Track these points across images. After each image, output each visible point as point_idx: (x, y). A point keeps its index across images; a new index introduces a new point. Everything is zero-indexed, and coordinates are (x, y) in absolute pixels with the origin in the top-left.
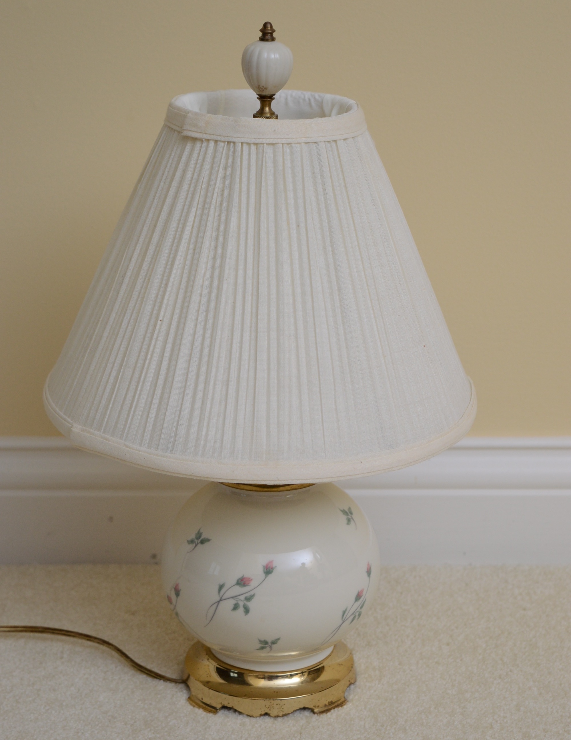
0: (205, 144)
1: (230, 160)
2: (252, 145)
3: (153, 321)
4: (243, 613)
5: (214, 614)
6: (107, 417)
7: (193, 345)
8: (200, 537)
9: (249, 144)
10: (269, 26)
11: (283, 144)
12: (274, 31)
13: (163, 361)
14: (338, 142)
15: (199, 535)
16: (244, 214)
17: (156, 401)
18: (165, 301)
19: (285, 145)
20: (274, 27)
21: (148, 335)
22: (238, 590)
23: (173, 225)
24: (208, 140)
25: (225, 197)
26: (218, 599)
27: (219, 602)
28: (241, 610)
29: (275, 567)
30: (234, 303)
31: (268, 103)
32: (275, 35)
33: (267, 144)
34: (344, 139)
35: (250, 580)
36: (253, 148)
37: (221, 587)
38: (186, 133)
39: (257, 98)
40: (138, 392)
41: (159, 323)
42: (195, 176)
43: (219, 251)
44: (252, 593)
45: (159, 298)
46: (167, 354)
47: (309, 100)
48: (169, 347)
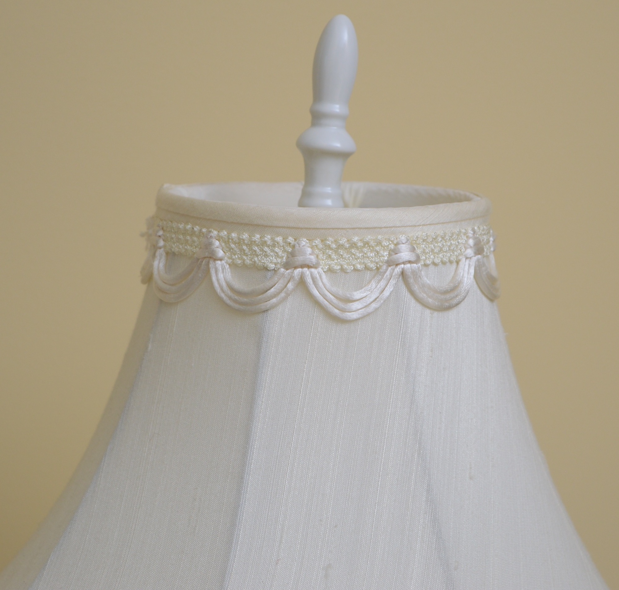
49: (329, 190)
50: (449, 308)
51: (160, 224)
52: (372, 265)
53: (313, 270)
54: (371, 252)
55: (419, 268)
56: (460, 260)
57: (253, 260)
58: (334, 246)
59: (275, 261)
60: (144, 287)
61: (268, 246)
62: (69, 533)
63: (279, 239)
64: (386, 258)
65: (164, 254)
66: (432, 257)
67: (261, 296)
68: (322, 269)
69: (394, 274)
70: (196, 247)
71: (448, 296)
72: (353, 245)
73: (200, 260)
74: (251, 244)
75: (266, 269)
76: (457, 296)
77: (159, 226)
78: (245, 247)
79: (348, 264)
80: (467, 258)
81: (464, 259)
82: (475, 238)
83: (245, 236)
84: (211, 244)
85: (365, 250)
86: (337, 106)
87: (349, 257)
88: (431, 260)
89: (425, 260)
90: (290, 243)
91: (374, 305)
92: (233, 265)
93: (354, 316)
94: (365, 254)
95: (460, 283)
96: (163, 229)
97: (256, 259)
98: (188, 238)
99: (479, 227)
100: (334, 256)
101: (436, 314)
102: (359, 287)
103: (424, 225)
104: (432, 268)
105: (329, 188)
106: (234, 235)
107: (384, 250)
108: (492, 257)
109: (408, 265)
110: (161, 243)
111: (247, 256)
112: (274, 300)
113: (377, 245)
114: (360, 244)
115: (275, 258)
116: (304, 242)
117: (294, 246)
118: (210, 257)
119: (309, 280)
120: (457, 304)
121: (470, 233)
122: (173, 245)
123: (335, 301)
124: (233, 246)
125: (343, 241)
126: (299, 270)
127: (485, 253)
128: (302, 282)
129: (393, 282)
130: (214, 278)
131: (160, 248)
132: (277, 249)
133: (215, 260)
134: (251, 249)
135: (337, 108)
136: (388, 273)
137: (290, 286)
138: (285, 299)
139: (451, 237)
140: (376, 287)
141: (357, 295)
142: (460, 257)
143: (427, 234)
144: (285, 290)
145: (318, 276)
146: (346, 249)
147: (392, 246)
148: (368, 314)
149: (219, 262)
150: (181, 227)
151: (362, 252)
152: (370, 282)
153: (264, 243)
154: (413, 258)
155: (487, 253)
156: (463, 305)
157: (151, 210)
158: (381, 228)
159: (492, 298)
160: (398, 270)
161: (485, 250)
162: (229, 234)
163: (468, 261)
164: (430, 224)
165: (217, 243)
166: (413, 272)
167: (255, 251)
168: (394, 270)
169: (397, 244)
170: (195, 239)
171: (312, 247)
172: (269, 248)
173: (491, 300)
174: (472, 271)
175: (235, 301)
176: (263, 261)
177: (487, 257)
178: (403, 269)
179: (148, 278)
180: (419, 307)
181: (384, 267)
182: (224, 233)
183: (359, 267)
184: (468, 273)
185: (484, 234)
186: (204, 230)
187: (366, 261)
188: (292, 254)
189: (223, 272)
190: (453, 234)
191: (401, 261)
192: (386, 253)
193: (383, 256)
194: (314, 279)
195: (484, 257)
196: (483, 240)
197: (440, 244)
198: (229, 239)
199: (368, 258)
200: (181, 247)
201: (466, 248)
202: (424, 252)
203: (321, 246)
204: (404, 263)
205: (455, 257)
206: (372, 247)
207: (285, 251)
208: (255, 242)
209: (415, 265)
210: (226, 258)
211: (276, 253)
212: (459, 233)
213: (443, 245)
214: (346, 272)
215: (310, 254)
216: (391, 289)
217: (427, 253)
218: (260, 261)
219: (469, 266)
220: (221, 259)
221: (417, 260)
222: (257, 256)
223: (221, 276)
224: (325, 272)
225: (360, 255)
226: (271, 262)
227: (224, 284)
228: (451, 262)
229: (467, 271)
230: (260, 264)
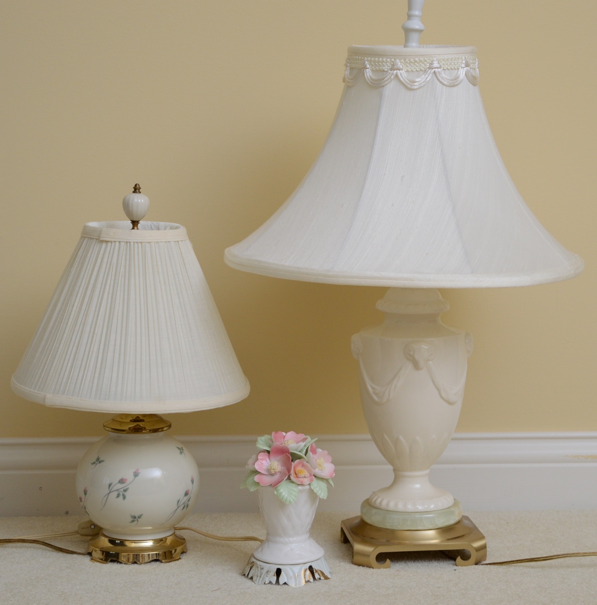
0: (113, 243)
1: (128, 251)
2: (139, 243)
3: (91, 335)
4: (122, 499)
5: (106, 501)
6: (68, 387)
7: (115, 345)
8: (98, 460)
9: (137, 243)
10: (138, 185)
11: (154, 242)
12: (140, 188)
13: (99, 355)
14: (179, 242)
15: (98, 459)
16: (137, 278)
17: (97, 375)
18: (98, 324)
19: (155, 243)
20: (140, 187)
21: (89, 342)
22: (120, 486)
23: (99, 285)
24: (115, 242)
25: (127, 269)
26: (108, 492)
27: (109, 494)
28: (121, 497)
29: (140, 472)
30: (136, 322)
31: (136, 225)
32: (141, 190)
33: (147, 242)
34: (182, 241)
35: (126, 480)
36: (140, 244)
37: (110, 485)
38: (102, 239)
39: (131, 223)
40: (86, 372)
41: (95, 335)
42: (110, 260)
43: (126, 297)
44: (127, 487)
45: (94, 323)
46: (101, 351)
47: (151, 225)
48: (102, 347)
50: (454, 86)
52: (423, 69)
53: (401, 71)
54: (423, 64)
55: (441, 70)
56: (459, 69)
58: (408, 62)
59: (387, 68)
61: (385, 63)
63: (389, 60)
64: (428, 66)
65: (349, 69)
66: (447, 66)
67: (382, 81)
68: (404, 70)
70: (360, 65)
71: (453, 81)
72: (416, 61)
73: (361, 69)
74: (379, 62)
75: (384, 71)
76: (458, 82)
77: (349, 59)
78: (376, 63)
79: (414, 69)
80: (462, 68)
82: (466, 60)
83: (377, 59)
84: (365, 63)
85: (420, 63)
86: (417, 12)
87: (414, 66)
88: (446, 68)
89: (444, 68)
90: (392, 61)
91: (423, 84)
92: (372, 71)
93: (416, 87)
95: (459, 77)
97: (380, 68)
98: (357, 61)
99: (468, 57)
100: (408, 66)
101: (448, 88)
102: (418, 77)
103: (443, 54)
104: (447, 71)
105: (414, 44)
106: (373, 59)
107: (428, 63)
108: (477, 69)
109: (437, 69)
111: (377, 66)
112: (386, 82)
113: (425, 62)
114: (418, 61)
116: (398, 61)
117: (394, 62)
118: (365, 68)
119: (399, 75)
120: (457, 85)
121: (464, 58)
122: (352, 65)
123: (408, 82)
124: (372, 63)
125: (412, 60)
126: (396, 71)
128: (397, 76)
129: (431, 75)
130: (366, 76)
131: (348, 67)
132: (388, 64)
133: (366, 69)
134: (378, 64)
135: (417, 13)
136: (429, 72)
137: (392, 77)
138: (390, 82)
140: (424, 77)
141: (417, 80)
142: (459, 67)
143: (444, 58)
144: (390, 78)
145: (402, 73)
146: (413, 63)
147: (431, 62)
148: (421, 87)
149: (367, 69)
150: (355, 58)
151: (419, 64)
152: (422, 75)
153: (383, 61)
154: (438, 66)
156: (459, 86)
158: (426, 55)
160: (433, 71)
161: (472, 66)
162: (371, 59)
164: (446, 54)
165: (367, 62)
166: (439, 72)
167: (380, 64)
168: (431, 71)
170: (360, 61)
171: (400, 63)
173: (474, 85)
174: (464, 73)
175: (373, 83)
178: (435, 71)
180: (441, 85)
181: (428, 70)
182: (369, 58)
183: (418, 69)
185: (470, 59)
186: (362, 58)
187: (421, 68)
188: (393, 65)
189: (369, 73)
190: (455, 58)
191: (433, 67)
192: (428, 64)
193: (427, 66)
194: (401, 74)
195: (469, 68)
196: (469, 62)
197: (450, 62)
198: (371, 60)
199: (421, 66)
200: (355, 65)
201: (462, 64)
202: (443, 64)
203: (404, 62)
204: (435, 68)
205: (457, 67)
206: (423, 62)
207: (391, 64)
208: (380, 61)
209: (439, 70)
210: (370, 68)
211: (388, 65)
212: (458, 58)
213: (451, 62)
214: (413, 72)
215: (400, 65)
216: (430, 78)
217: (445, 65)
218: (382, 68)
219: (463, 71)
220: (368, 68)
221: (440, 67)
222: (381, 66)
223: (368, 75)
224: (405, 72)
225: (419, 65)
226: (386, 68)
227: (369, 77)
228: (455, 69)
229: (462, 73)
230: (382, 69)
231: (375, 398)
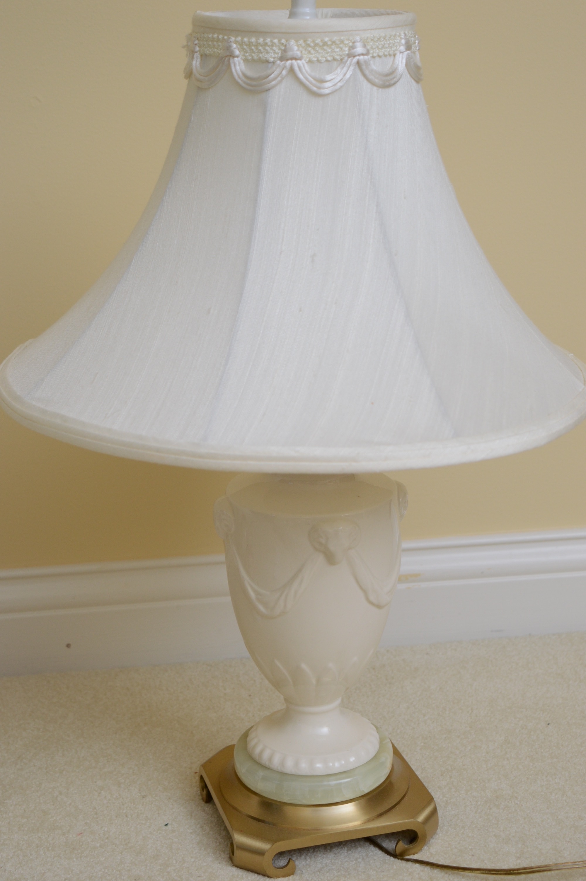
49: (307, 10)
50: (389, 86)
51: (196, 36)
52: (338, 57)
53: (299, 61)
54: (337, 48)
55: (369, 59)
57: (259, 56)
58: (312, 44)
59: (273, 56)
60: (186, 81)
61: (269, 46)
62: (145, 242)
63: (276, 41)
64: (347, 52)
65: (199, 56)
66: (377, 51)
67: (264, 80)
68: (305, 60)
69: (352, 63)
70: (221, 49)
71: (388, 78)
72: (325, 44)
73: (224, 58)
74: (257, 45)
75: (267, 62)
76: (394, 78)
77: (195, 37)
78: (253, 48)
79: (322, 57)
80: (401, 52)
81: (399, 53)
82: (406, 39)
83: (253, 40)
84: (230, 46)
85: (333, 47)
87: (322, 52)
88: (377, 54)
89: (373, 53)
90: (283, 44)
91: (340, 84)
92: (246, 60)
93: (327, 91)
94: (333, 49)
95: (397, 69)
96: (198, 39)
97: (261, 55)
98: (215, 43)
99: (408, 32)
100: (312, 52)
101: (380, 90)
102: (329, 72)
103: (372, 29)
104: (377, 59)
106: (246, 39)
107: (346, 47)
108: (417, 53)
109: (362, 57)
110: (197, 49)
111: (255, 53)
112: (274, 83)
113: (341, 44)
114: (329, 43)
115: (274, 54)
116: (292, 42)
117: (285, 46)
118: (231, 56)
119: (296, 68)
120: (394, 84)
121: (403, 36)
122: (205, 50)
123: (314, 82)
124: (245, 47)
125: (318, 41)
126: (289, 61)
127: (412, 50)
128: (292, 70)
129: (352, 68)
130: (233, 70)
131: (197, 52)
132: (274, 48)
133: (234, 57)
134: (257, 49)
136: (348, 62)
137: (284, 72)
138: (280, 82)
139: (390, 38)
140: (341, 72)
141: (328, 77)
142: (396, 52)
143: (374, 36)
144: (281, 75)
145: (302, 65)
146: (320, 46)
147: (351, 44)
148: (336, 91)
149: (236, 59)
150: (210, 36)
151: (331, 48)
152: (336, 69)
153: (266, 44)
154: (365, 52)
155: (414, 50)
156: (398, 85)
157: (189, 28)
158: (343, 31)
159: (418, 79)
160: (355, 60)
161: (413, 48)
162: (243, 39)
163: (401, 55)
164: (375, 29)
165: (234, 46)
166: (365, 61)
167: (260, 50)
168: (352, 60)
169: (354, 43)
170: (220, 44)
171: (298, 46)
172: (269, 48)
173: (417, 82)
174: (404, 61)
175: (248, 84)
176: (265, 57)
177: (414, 53)
178: (358, 60)
179: (189, 74)
180: (369, 85)
181: (346, 58)
182: (239, 38)
183: (329, 58)
184: (402, 63)
185: (412, 37)
186: (226, 37)
187: (334, 54)
188: (285, 51)
189: (239, 65)
190: (391, 36)
191: (357, 54)
192: (347, 49)
193: (345, 51)
194: (300, 68)
195: (412, 52)
196: (411, 41)
198: (242, 42)
199: (335, 52)
200: (210, 50)
201: (400, 46)
202: (372, 48)
203: (303, 45)
204: (359, 55)
205: (392, 51)
206: (338, 45)
207: (280, 49)
208: (260, 43)
209: (366, 57)
210: (241, 56)
211: (274, 50)
212: (395, 35)
213: (384, 43)
214: (321, 63)
215: (297, 51)
216: (351, 73)
217: (374, 49)
218: (263, 56)
219: (402, 58)
220: (237, 57)
221: (367, 54)
222: (262, 53)
223: (238, 68)
224: (307, 63)
225: (330, 50)
226: (271, 57)
227: (240, 73)
228: (390, 55)
229: (401, 62)
230: (263, 58)
231: (262, 608)
